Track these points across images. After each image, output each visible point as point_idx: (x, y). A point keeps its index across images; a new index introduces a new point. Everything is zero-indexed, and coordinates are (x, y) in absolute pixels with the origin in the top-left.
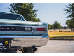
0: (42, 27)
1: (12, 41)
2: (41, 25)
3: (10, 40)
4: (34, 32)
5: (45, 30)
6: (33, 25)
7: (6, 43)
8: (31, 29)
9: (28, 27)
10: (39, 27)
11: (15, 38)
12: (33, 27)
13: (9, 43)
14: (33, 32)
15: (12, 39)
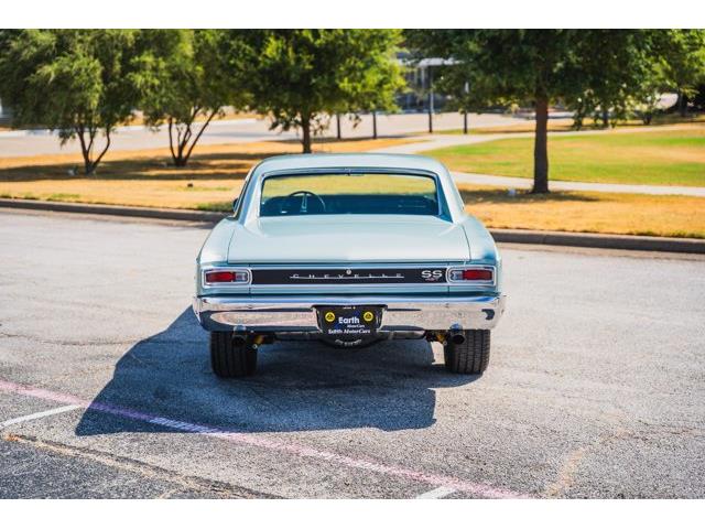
0: (481, 267)
1: (385, 314)
2: (477, 262)
3: (378, 310)
4: (453, 284)
5: (491, 278)
6: (448, 263)
7: (368, 317)
8: (444, 275)
9: (432, 270)
10: (471, 267)
11: (391, 302)
12: (448, 267)
13: (374, 318)
14: (449, 284)
15: (384, 306)
